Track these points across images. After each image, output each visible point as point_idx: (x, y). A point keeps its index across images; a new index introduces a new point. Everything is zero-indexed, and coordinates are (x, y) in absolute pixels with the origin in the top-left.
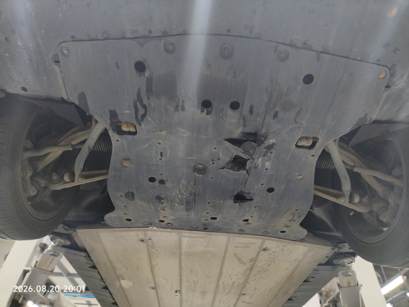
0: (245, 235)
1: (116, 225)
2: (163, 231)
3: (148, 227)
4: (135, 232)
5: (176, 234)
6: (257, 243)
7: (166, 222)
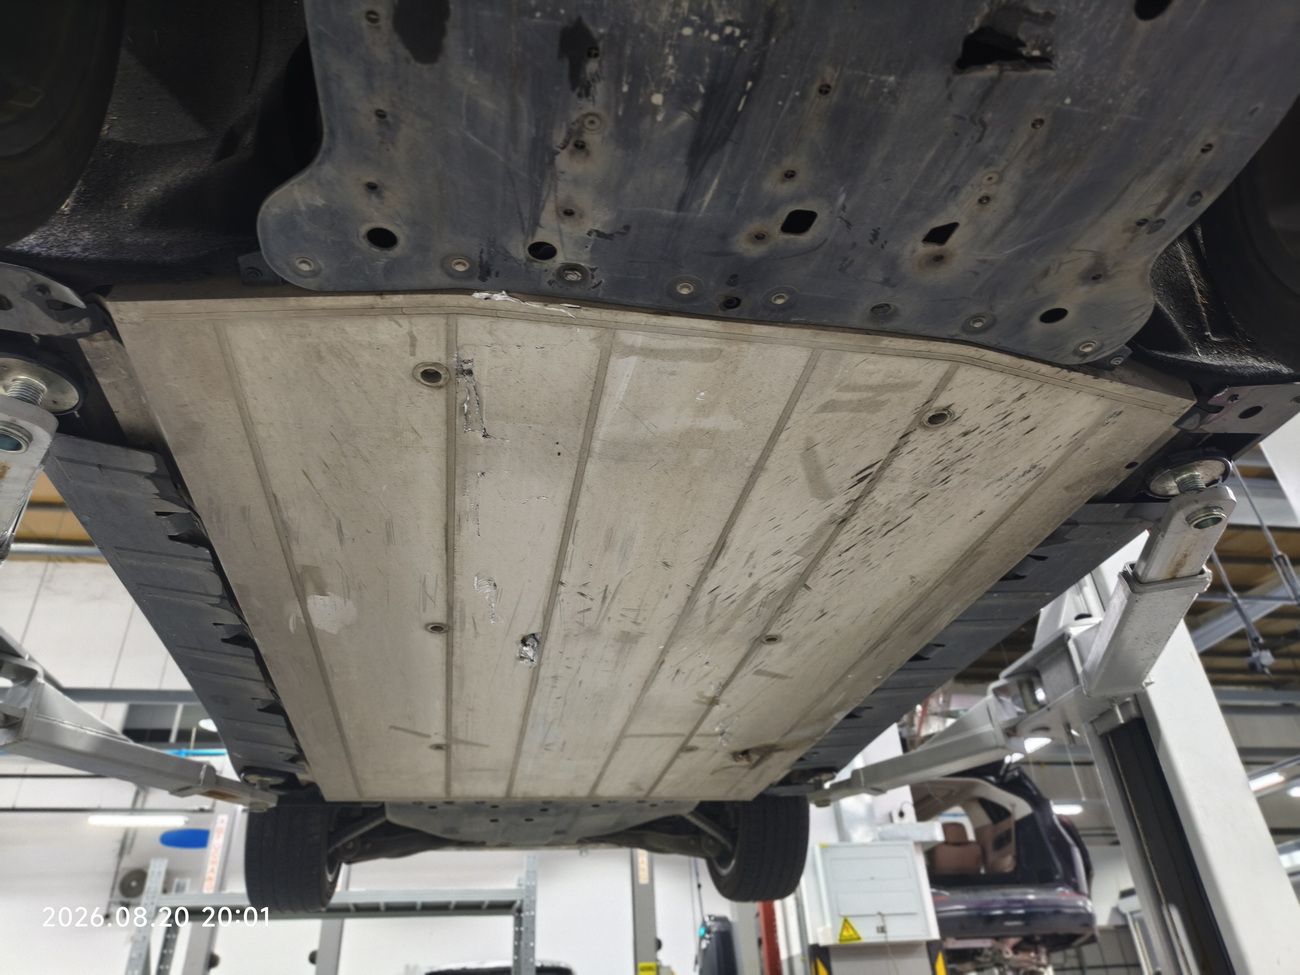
0: (887, 342)
1: (315, 273)
2: (537, 319)
3: (469, 291)
4: (404, 321)
5: (593, 332)
6: (920, 382)
7: (560, 259)
